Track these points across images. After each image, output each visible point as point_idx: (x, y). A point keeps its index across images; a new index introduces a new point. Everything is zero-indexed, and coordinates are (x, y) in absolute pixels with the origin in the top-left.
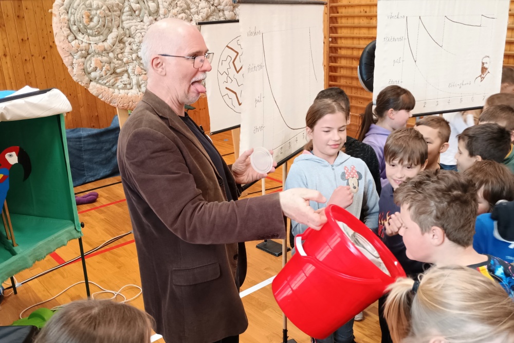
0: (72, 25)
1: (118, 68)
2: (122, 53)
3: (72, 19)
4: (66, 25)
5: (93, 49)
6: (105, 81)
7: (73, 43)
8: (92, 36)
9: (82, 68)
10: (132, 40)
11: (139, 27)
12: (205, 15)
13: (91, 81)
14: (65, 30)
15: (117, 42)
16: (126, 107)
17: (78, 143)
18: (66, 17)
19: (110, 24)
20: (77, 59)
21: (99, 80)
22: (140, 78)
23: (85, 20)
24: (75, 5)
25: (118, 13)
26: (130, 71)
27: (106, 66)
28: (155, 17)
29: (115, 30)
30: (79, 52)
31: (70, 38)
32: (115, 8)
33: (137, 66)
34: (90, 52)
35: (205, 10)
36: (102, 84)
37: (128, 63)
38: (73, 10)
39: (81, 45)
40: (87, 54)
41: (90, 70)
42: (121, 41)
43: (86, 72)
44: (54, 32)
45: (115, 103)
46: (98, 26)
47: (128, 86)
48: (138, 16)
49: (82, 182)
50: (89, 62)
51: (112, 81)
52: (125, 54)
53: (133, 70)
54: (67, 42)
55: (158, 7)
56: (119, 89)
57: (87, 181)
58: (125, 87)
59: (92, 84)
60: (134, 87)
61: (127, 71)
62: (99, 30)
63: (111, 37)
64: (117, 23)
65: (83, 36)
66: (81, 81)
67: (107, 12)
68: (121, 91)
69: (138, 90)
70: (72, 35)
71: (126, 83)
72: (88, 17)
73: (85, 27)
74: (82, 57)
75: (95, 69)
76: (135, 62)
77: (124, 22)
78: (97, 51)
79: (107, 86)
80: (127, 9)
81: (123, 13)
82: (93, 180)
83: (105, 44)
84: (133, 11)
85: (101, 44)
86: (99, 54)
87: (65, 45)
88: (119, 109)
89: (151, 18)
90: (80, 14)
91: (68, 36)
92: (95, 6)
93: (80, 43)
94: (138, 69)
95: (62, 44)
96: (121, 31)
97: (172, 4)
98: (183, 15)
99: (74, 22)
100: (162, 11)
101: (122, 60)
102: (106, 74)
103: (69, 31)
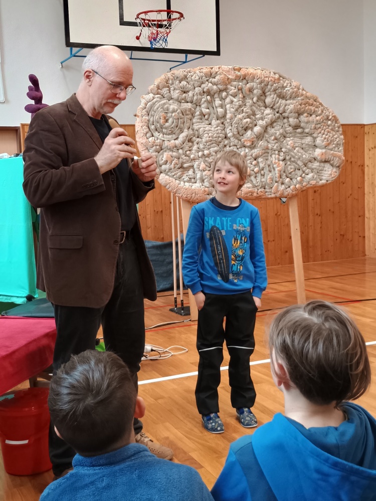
0: (151, 125)
1: (185, 163)
2: (190, 150)
3: (151, 119)
4: (146, 124)
5: (166, 144)
6: (173, 174)
7: (150, 139)
8: (166, 134)
10: (200, 140)
11: (207, 129)
12: (269, 121)
13: (161, 172)
15: (187, 141)
16: (189, 198)
19: (182, 125)
21: (168, 172)
22: (204, 173)
23: (162, 121)
24: (156, 108)
25: (190, 116)
26: (195, 166)
27: (175, 161)
28: (222, 121)
29: (186, 130)
30: (154, 147)
31: (148, 135)
32: (188, 112)
33: (202, 163)
34: (163, 147)
35: (270, 116)
36: (170, 176)
37: (194, 160)
38: (153, 112)
39: (156, 141)
40: (160, 150)
41: (161, 162)
42: (190, 140)
44: (136, 130)
46: (172, 126)
47: (193, 180)
48: (207, 119)
50: (162, 156)
51: (180, 173)
52: (193, 151)
53: (198, 165)
54: (145, 138)
55: (226, 112)
56: (184, 182)
58: (190, 180)
59: (162, 175)
60: (198, 182)
61: (193, 166)
62: (173, 129)
63: (182, 136)
64: (188, 124)
65: (159, 134)
67: (181, 115)
68: (186, 184)
69: (201, 184)
70: (150, 133)
71: (191, 177)
72: (165, 118)
73: (162, 127)
74: (156, 152)
75: (166, 163)
76: (200, 159)
77: (195, 125)
78: (169, 147)
79: (174, 178)
80: (198, 113)
81: (194, 117)
83: (177, 142)
84: (203, 115)
85: (173, 141)
86: (171, 150)
87: (144, 141)
88: (183, 200)
89: (219, 121)
90: (158, 115)
91: (146, 133)
92: (171, 110)
93: (156, 139)
94: (203, 165)
95: (141, 139)
96: (191, 132)
97: (239, 110)
98: (248, 120)
99: (153, 122)
100: (228, 116)
101: (189, 157)
102: (175, 168)
103: (148, 130)
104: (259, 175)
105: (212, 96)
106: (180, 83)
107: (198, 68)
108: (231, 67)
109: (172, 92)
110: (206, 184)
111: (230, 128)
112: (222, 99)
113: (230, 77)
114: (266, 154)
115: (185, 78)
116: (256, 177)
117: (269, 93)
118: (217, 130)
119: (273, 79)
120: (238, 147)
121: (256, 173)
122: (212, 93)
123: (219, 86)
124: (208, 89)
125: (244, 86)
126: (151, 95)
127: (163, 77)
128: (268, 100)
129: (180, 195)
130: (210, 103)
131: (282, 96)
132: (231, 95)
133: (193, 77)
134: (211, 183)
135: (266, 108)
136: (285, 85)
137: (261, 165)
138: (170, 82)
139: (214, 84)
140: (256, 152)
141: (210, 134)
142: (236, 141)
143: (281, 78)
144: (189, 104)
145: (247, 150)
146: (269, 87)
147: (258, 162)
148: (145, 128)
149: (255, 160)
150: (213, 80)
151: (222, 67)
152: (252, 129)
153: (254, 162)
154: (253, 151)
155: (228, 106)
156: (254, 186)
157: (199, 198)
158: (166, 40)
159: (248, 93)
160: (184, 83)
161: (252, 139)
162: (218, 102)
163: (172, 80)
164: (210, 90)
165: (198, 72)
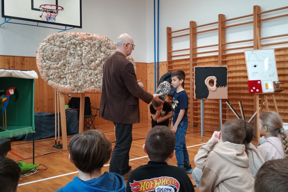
0: (44, 57)
1: (62, 75)
2: (64, 70)
3: (45, 54)
6: (55, 80)
8: (52, 62)
9: (46, 73)
10: (70, 65)
11: (73, 60)
12: (103, 58)
13: (49, 79)
15: (63, 65)
16: (63, 92)
18: (43, 53)
19: (61, 58)
20: (44, 70)
21: (53, 79)
22: (71, 80)
23: (50, 55)
24: (47, 49)
25: (65, 54)
26: (67, 77)
27: (57, 74)
28: (80, 57)
29: (62, 60)
30: (46, 67)
31: (43, 62)
33: (70, 76)
34: (50, 68)
35: (103, 56)
37: (66, 74)
38: (46, 51)
40: (49, 68)
43: (47, 75)
44: (37, 59)
47: (65, 84)
48: (73, 56)
50: (49, 72)
51: (59, 80)
59: (50, 81)
60: (68, 84)
62: (56, 60)
63: (60, 63)
64: (63, 58)
65: (49, 61)
66: (45, 79)
67: (60, 53)
68: (62, 85)
69: (69, 85)
71: (64, 82)
72: (52, 54)
74: (47, 70)
75: (52, 75)
76: (69, 74)
77: (67, 58)
78: (53, 68)
80: (69, 53)
81: (67, 54)
83: (57, 65)
84: (71, 54)
85: (56, 65)
86: (54, 69)
87: (40, 64)
88: (60, 93)
89: (79, 57)
90: (48, 53)
91: (42, 61)
92: (55, 50)
93: (47, 64)
94: (70, 77)
95: (39, 63)
96: (65, 61)
97: (89, 52)
98: (93, 57)
99: (46, 56)
100: (84, 55)
101: (64, 73)
102: (56, 77)
103: (43, 59)
104: (98, 82)
105: (76, 46)
106: (60, 38)
107: (69, 32)
108: (85, 33)
109: (56, 42)
110: (72, 85)
111: (84, 60)
112: (80, 47)
113: (85, 38)
114: (101, 73)
115: (63, 36)
116: (96, 83)
117: (103, 46)
118: (78, 61)
119: (105, 40)
120: (88, 69)
121: (96, 81)
122: (76, 44)
123: (79, 41)
124: (74, 42)
125: (91, 42)
126: (45, 43)
127: (51, 35)
128: (102, 49)
129: (59, 90)
130: (75, 49)
131: (108, 48)
132: (85, 46)
133: (66, 36)
134: (74, 85)
135: (101, 53)
136: (110, 43)
137: (99, 78)
138: (55, 38)
139: (77, 40)
140: (96, 72)
141: (74, 63)
142: (87, 66)
143: (108, 40)
144: (64, 48)
145: (92, 71)
146: (103, 43)
147: (97, 76)
148: (41, 58)
149: (96, 75)
150: (76, 38)
151: (81, 33)
152: (95, 61)
153: (96, 77)
154: (95, 71)
155: (83, 51)
156: (96, 87)
157: (68, 92)
158: (55, 19)
159: (93, 45)
160: (62, 39)
161: (95, 66)
162: (78, 48)
163: (56, 37)
164: (75, 43)
165: (69, 34)
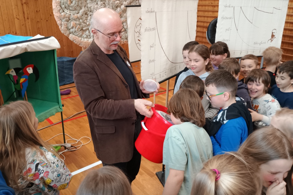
0: (62, 5)
1: (84, 27)
2: (86, 20)
4: (59, 4)
5: (72, 17)
7: (63, 14)
8: (72, 11)
9: (66, 26)
10: (92, 13)
11: (95, 7)
12: (129, 2)
13: (70, 33)
14: (59, 7)
15: (84, 14)
17: (62, 64)
19: (81, 5)
20: (64, 22)
21: (74, 33)
23: (69, 2)
27: (78, 26)
28: (104, 2)
29: (83, 8)
30: (65, 19)
36: (76, 35)
37: (89, 25)
39: (66, 15)
40: (69, 20)
41: (70, 28)
42: (86, 14)
43: (68, 29)
44: (53, 8)
45: (82, 45)
46: (75, 6)
47: (89, 37)
48: (95, 1)
49: (63, 84)
50: (70, 24)
51: (81, 33)
52: (88, 20)
54: (59, 13)
57: (66, 84)
58: (87, 37)
59: (71, 35)
60: (92, 37)
61: (88, 29)
62: (75, 8)
63: (81, 11)
64: (84, 4)
65: (67, 10)
66: (66, 33)
68: (85, 39)
70: (62, 10)
71: (87, 35)
73: (69, 6)
74: (66, 21)
75: (73, 28)
77: (88, 4)
78: (74, 19)
79: (78, 36)
82: (69, 83)
83: (78, 15)
85: (76, 15)
87: (58, 15)
89: (102, 2)
91: (60, 10)
95: (56, 14)
96: (86, 9)
98: (118, 2)
99: (63, 3)
101: (86, 23)
102: (78, 30)
111: (108, 6)
152: (120, 7)
161: (120, 13)
